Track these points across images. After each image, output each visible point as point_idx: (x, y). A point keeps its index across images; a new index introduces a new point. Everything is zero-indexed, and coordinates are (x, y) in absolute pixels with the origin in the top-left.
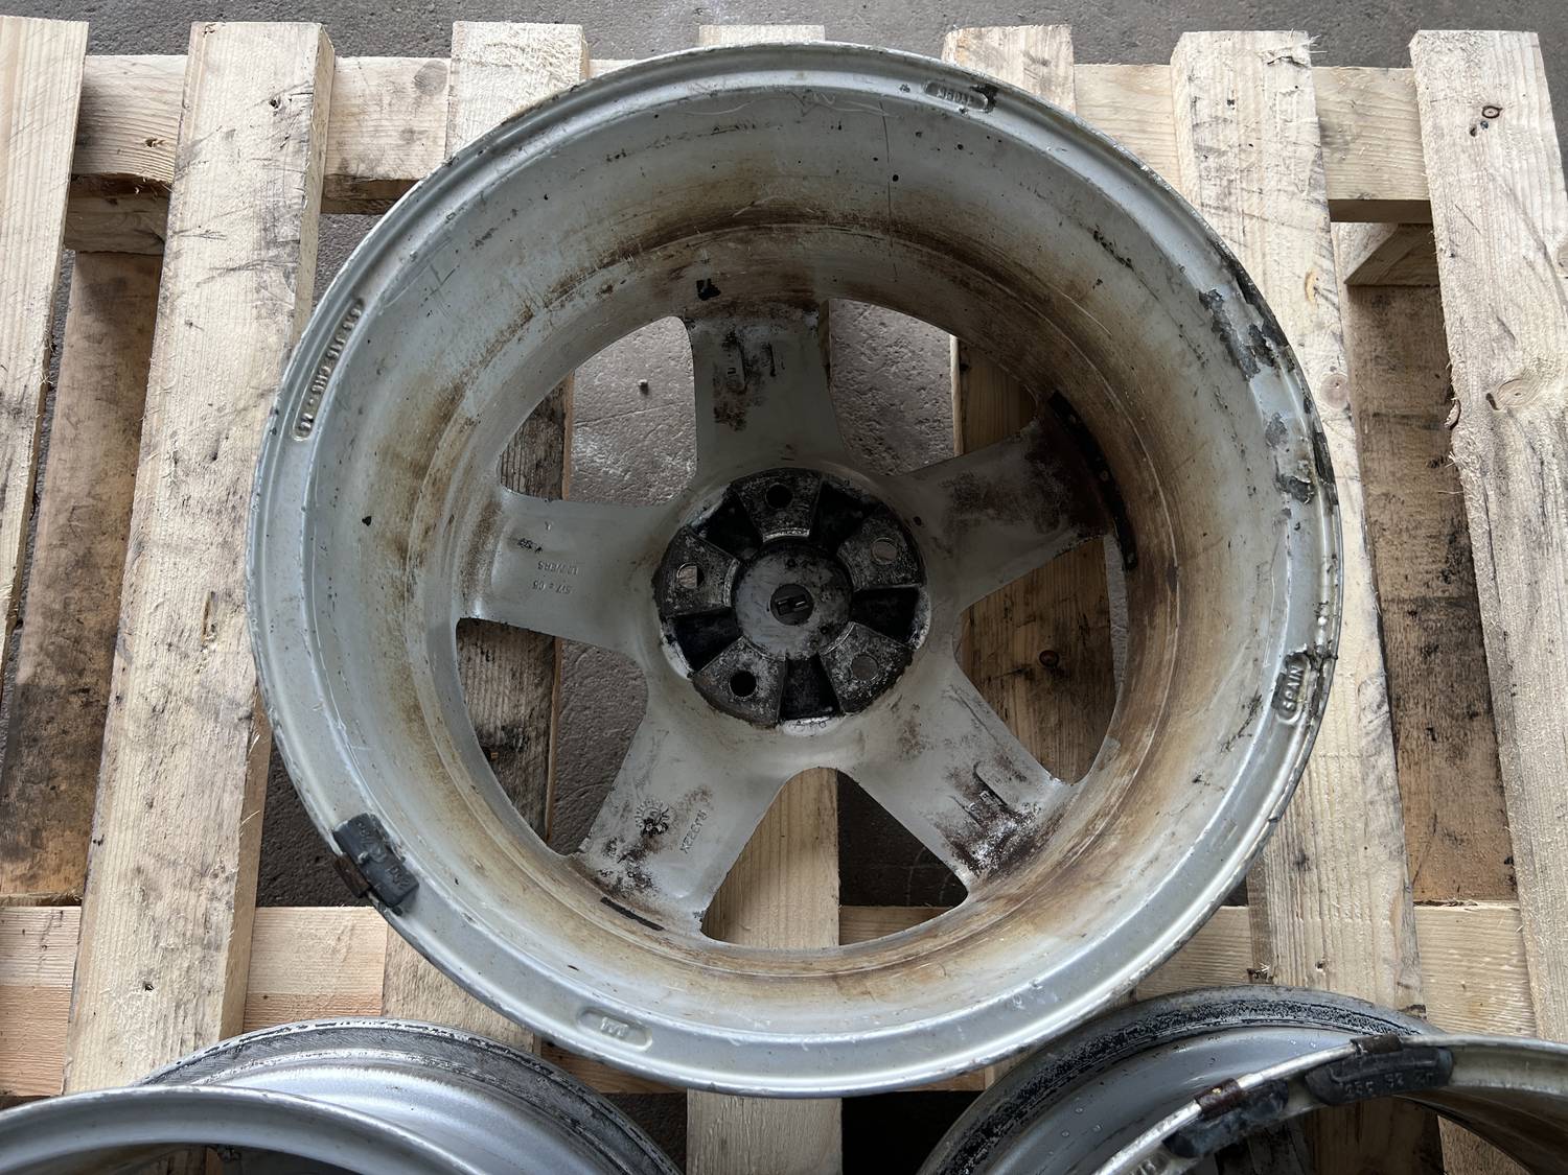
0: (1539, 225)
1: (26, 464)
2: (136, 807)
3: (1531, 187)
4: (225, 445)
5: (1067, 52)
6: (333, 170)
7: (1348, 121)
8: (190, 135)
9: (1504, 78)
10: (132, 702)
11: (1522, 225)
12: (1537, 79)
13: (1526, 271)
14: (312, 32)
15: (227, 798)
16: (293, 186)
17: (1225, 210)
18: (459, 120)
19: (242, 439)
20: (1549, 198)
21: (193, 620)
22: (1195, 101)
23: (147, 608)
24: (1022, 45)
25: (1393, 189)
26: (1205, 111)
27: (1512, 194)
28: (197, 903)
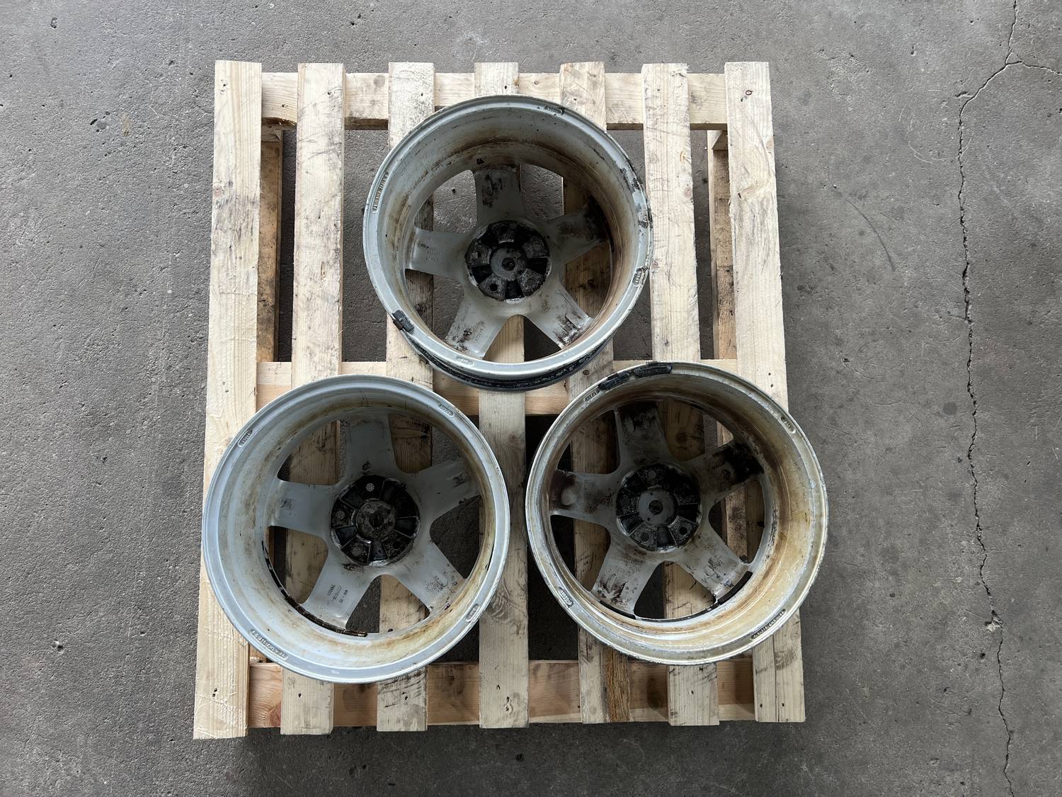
0: (761, 134)
1: (258, 220)
2: (305, 329)
3: (760, 120)
4: (322, 214)
5: (602, 71)
6: (347, 115)
7: (703, 94)
8: (301, 106)
9: (755, 80)
10: (301, 296)
11: (755, 134)
12: (766, 80)
13: (756, 150)
14: (340, 66)
15: (333, 325)
16: (339, 125)
17: (655, 129)
18: (393, 99)
19: (328, 211)
20: (766, 123)
21: (318, 271)
22: (646, 89)
23: (303, 266)
24: (586, 69)
25: (717, 119)
26: (649, 93)
27: (753, 123)
28: (327, 357)
